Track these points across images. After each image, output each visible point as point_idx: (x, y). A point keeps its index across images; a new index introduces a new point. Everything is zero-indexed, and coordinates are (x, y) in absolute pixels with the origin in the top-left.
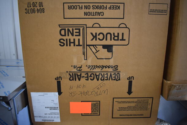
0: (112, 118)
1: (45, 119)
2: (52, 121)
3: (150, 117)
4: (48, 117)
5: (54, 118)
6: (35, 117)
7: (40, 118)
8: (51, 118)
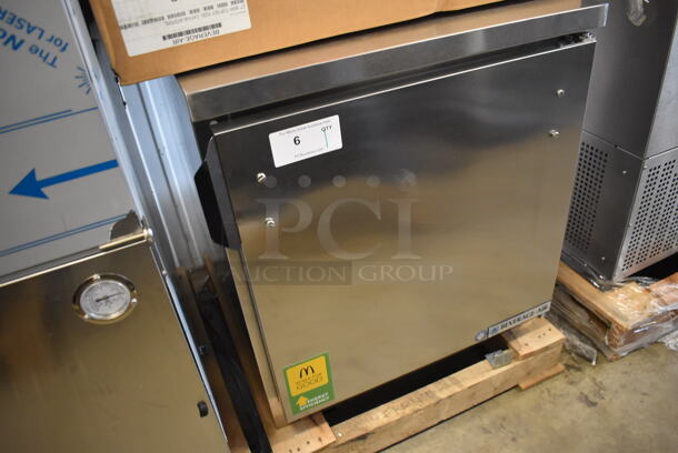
2: (211, 34)
4: (188, 15)
5: (220, 9)
6: (125, 27)
7: (149, 26)
8: (204, 15)
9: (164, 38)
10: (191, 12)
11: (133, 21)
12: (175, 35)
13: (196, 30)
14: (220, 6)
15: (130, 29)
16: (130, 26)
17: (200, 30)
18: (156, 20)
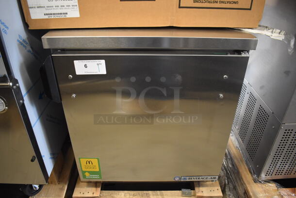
0: (180, 7)
1: (50, 12)
2: (63, 16)
3: (250, 9)
4: (54, 7)
5: (67, 7)
6: (31, 8)
7: (39, 9)
8: (60, 9)
9: (45, 14)
10: (56, 6)
11: (34, 6)
12: (49, 14)
13: (57, 14)
14: (67, 6)
15: (32, 9)
16: (32, 8)
17: (59, 14)
18: (42, 7)
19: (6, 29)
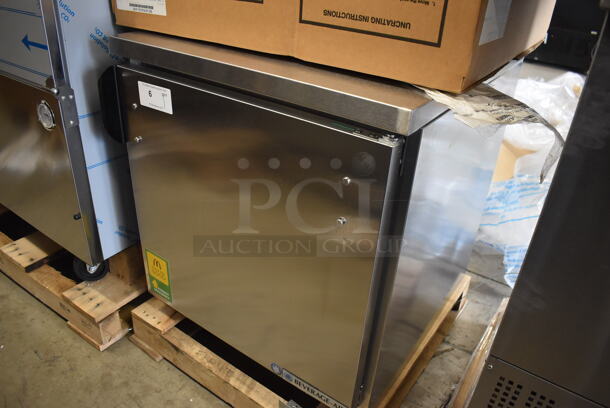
0: (301, 21)
3: (438, 45)
9: (130, 5)
17: (144, 7)
19: (67, 14)
